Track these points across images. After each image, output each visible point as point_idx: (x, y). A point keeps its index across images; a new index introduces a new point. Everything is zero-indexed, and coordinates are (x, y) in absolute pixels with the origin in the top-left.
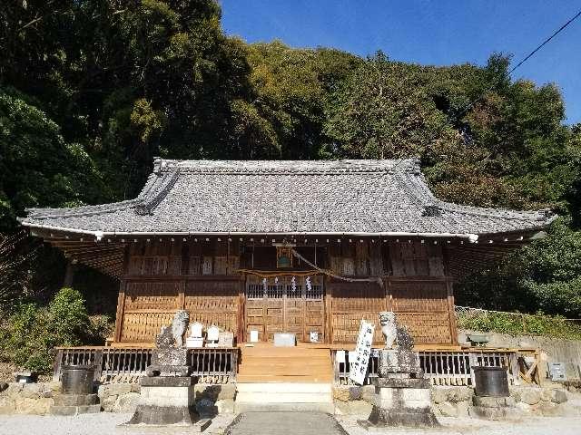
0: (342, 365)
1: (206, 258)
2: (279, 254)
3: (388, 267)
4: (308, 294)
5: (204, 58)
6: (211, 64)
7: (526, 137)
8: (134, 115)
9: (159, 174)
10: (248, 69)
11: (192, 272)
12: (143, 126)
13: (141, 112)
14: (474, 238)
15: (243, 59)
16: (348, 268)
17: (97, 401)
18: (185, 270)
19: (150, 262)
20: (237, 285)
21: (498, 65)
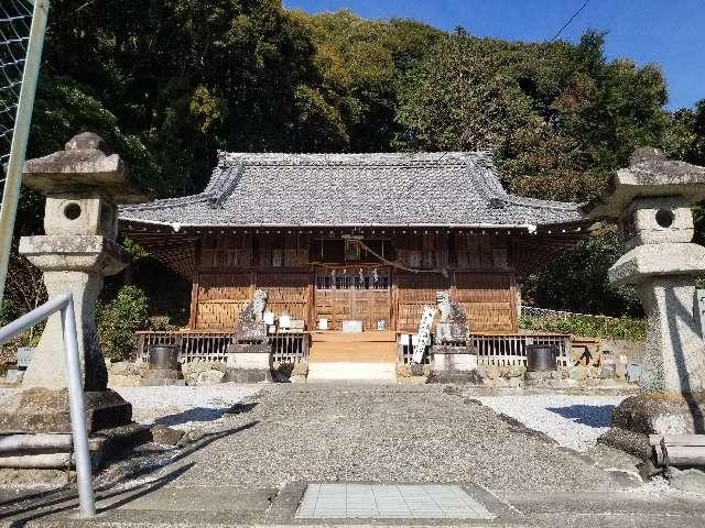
0: (405, 347)
1: (276, 251)
2: (347, 247)
3: (453, 259)
4: (376, 285)
5: (265, 40)
6: (273, 48)
7: (617, 126)
8: (193, 105)
9: (224, 168)
10: (312, 50)
11: (263, 263)
12: (202, 116)
13: (201, 102)
14: (532, 229)
15: (307, 40)
16: (414, 260)
17: (181, 377)
18: (256, 261)
19: (221, 255)
20: (305, 277)
21: (591, 43)
